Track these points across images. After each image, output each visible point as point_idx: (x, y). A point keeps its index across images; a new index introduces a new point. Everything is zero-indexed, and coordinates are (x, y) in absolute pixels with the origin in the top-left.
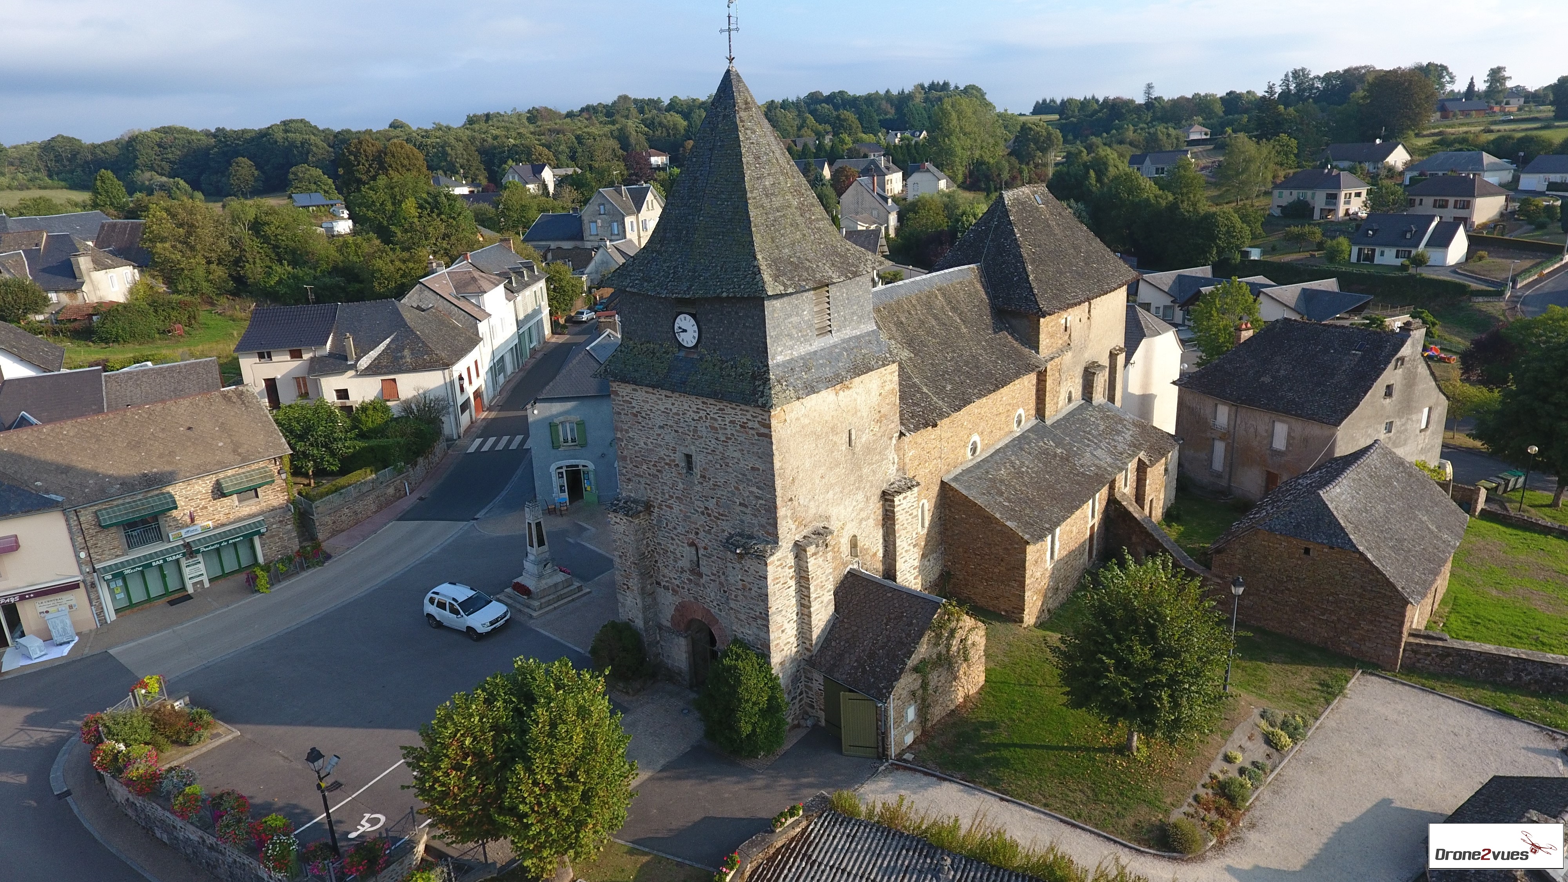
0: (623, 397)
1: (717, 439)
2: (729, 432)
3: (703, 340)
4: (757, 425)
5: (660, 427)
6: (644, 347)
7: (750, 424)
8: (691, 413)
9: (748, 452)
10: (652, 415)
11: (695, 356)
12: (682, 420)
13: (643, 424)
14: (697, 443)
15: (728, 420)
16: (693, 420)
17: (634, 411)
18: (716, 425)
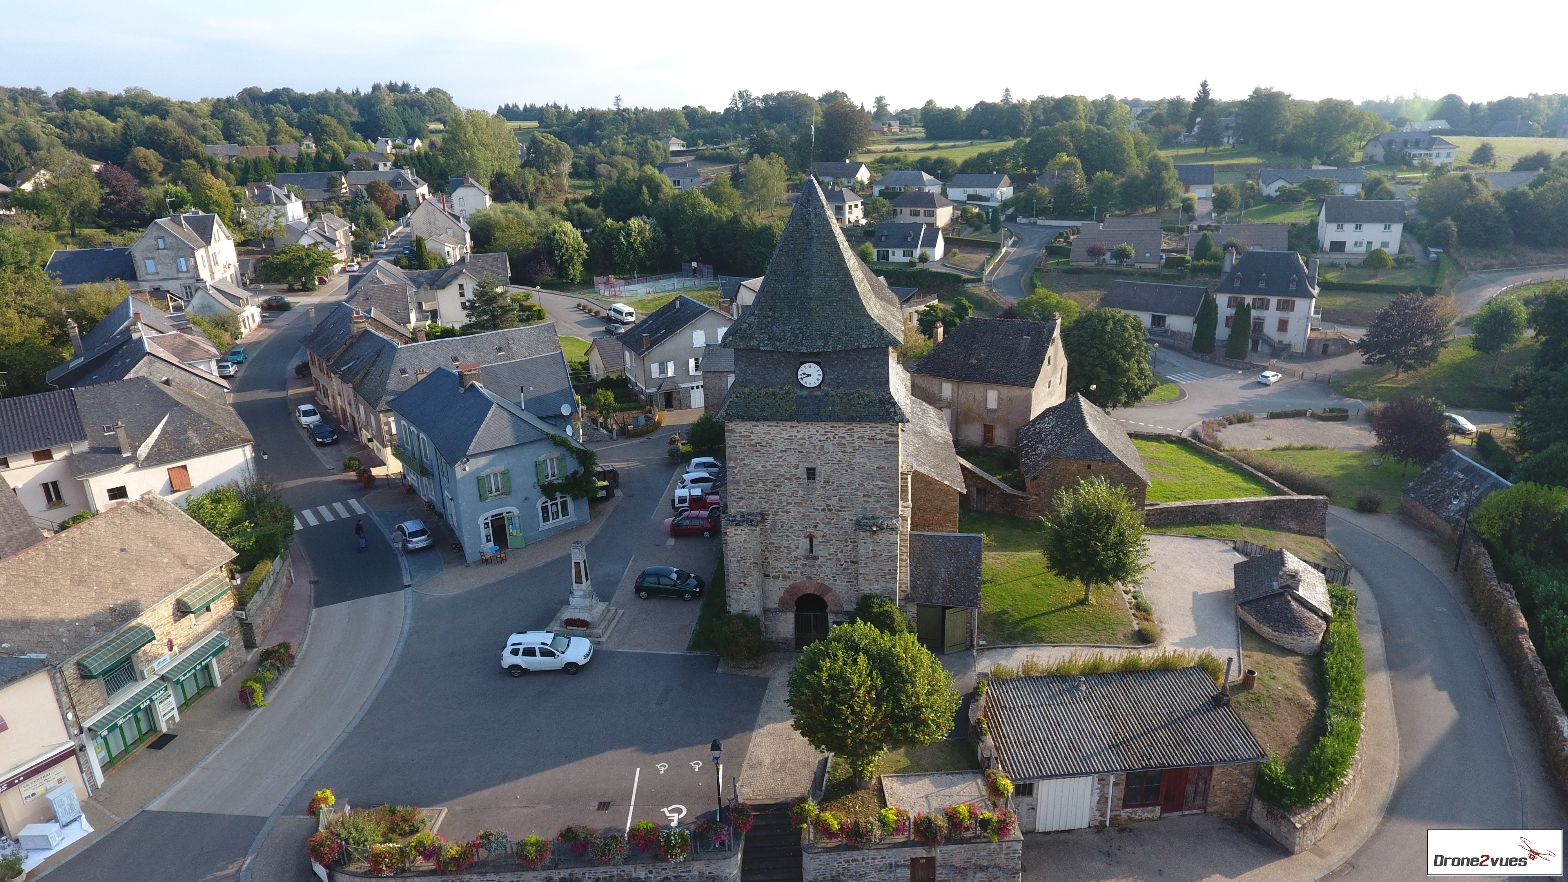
0: (740, 433)
1: (844, 452)
2: (857, 445)
3: (827, 381)
4: (885, 436)
5: (782, 451)
6: (762, 391)
7: (878, 437)
8: (818, 435)
9: (875, 457)
10: (773, 443)
11: (819, 393)
12: (807, 443)
13: (762, 451)
14: (822, 457)
15: (856, 436)
16: (820, 441)
17: (753, 442)
18: (844, 441)
